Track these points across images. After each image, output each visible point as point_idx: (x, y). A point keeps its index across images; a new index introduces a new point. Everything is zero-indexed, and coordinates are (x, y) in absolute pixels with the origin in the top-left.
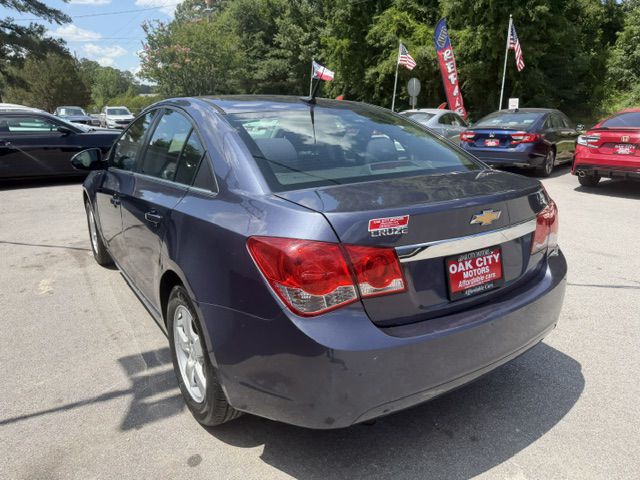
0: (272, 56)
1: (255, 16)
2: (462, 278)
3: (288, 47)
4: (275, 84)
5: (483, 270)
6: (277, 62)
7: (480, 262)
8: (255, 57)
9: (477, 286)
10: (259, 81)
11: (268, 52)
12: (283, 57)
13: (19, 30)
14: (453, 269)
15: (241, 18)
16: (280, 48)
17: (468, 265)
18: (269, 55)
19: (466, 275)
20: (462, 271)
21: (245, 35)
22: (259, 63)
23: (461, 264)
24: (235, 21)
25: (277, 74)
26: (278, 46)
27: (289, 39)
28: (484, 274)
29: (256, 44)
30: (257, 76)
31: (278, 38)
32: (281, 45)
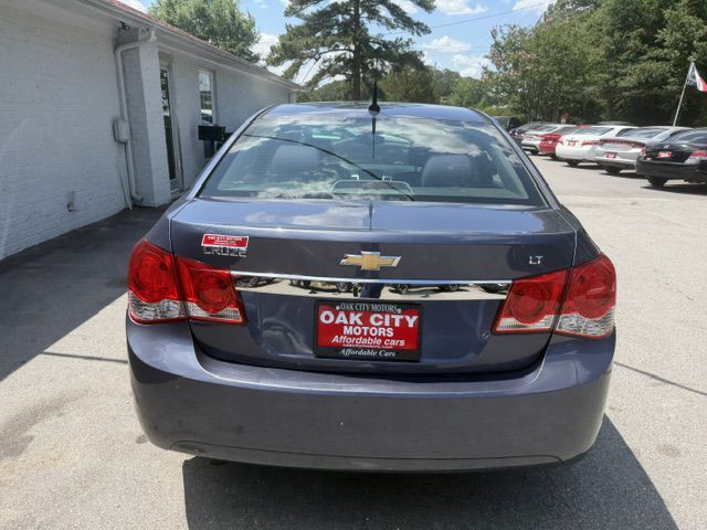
0: (650, 58)
1: (636, 11)
2: (340, 333)
3: (675, 45)
4: (647, 92)
5: (381, 332)
6: (654, 65)
7: (377, 320)
8: (627, 61)
9: (365, 349)
10: (626, 89)
11: (645, 53)
12: (665, 59)
13: (385, 44)
14: (327, 318)
15: (617, 14)
16: (663, 47)
17: (355, 318)
18: (645, 57)
19: (347, 330)
20: (342, 325)
21: (617, 35)
22: (630, 68)
23: (342, 315)
24: (608, 18)
25: (650, 80)
26: (661, 45)
27: (678, 35)
28: (383, 338)
29: (631, 44)
30: (623, 84)
31: (661, 34)
32: (665, 44)
